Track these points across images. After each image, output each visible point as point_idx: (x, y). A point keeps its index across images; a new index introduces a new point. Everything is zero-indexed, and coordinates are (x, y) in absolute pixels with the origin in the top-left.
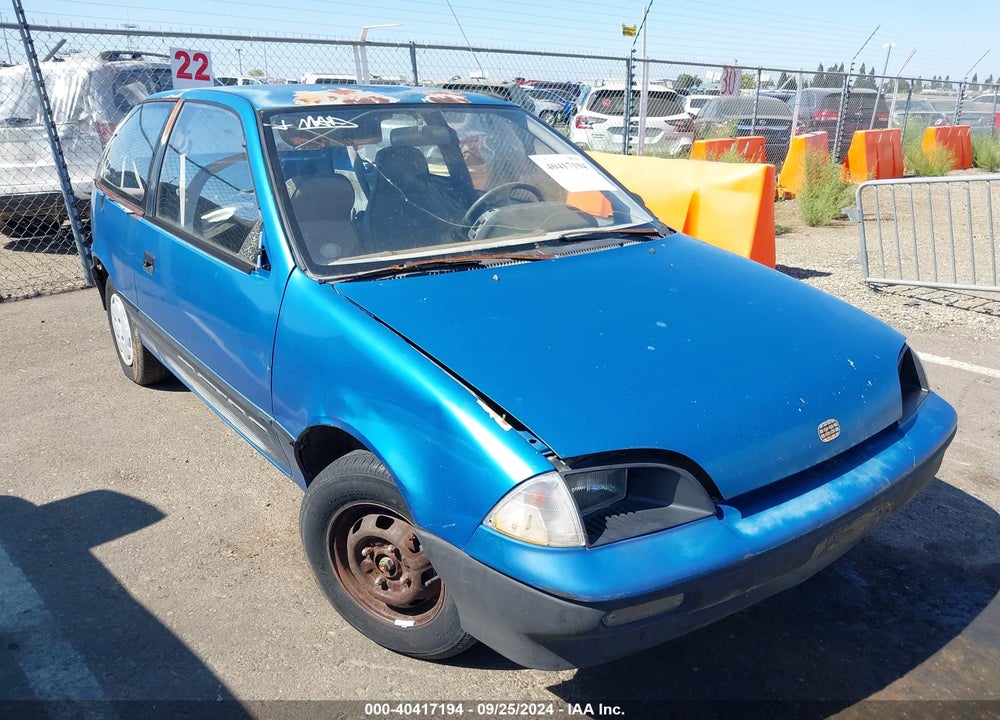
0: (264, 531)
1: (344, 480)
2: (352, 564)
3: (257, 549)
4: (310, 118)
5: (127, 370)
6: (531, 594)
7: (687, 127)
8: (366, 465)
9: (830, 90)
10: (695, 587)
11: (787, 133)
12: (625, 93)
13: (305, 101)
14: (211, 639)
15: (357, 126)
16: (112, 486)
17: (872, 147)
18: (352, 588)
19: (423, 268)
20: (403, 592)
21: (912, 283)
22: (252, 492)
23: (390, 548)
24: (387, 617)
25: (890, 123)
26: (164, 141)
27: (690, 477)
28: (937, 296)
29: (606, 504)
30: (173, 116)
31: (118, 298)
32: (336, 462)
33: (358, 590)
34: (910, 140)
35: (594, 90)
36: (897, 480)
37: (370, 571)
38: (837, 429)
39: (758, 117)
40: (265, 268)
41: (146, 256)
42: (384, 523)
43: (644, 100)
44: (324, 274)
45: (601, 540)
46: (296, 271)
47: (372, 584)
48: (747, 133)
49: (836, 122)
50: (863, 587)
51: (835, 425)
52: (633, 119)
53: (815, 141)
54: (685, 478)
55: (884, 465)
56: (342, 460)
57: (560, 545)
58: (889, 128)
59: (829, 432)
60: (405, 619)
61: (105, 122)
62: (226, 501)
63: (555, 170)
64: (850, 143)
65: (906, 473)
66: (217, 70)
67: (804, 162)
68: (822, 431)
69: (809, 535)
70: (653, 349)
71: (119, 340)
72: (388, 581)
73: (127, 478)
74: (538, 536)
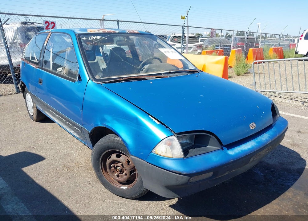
0: (77, 163)
1: (106, 143)
2: (108, 170)
3: (76, 168)
4: (92, 36)
5: (31, 117)
6: (167, 173)
7: (200, 47)
8: (113, 138)
9: (241, 37)
10: (216, 170)
11: (230, 49)
12: (182, 36)
13: (90, 31)
14: (63, 195)
15: (107, 39)
16: (28, 150)
17: (255, 53)
18: (107, 177)
19: (129, 80)
20: (124, 178)
21: (269, 91)
22: (73, 152)
23: (120, 164)
24: (119, 186)
25: (259, 46)
26: (45, 44)
27: (214, 137)
28: (276, 95)
29: (188, 146)
30: (48, 37)
31: (29, 94)
32: (103, 138)
33: (110, 178)
34: (265, 52)
35: (172, 36)
36: (273, 140)
37: (113, 172)
38: (255, 126)
39: (221, 44)
40: (80, 80)
41: (39, 79)
42: (118, 156)
43: (187, 39)
44: (99, 81)
45: (188, 156)
46: (90, 81)
47: (114, 176)
48: (218, 49)
49: (244, 46)
50: (262, 175)
51: (254, 124)
52: (184, 44)
53: (238, 51)
54: (212, 138)
55: (269, 136)
56: (105, 137)
57: (176, 157)
58: (259, 48)
59: (253, 126)
60: (124, 186)
61: (22, 43)
62: (65, 154)
63: (166, 53)
64: (248, 52)
65: (275, 138)
66: (58, 27)
67: (235, 57)
68: (251, 126)
69: (249, 155)
70: (200, 102)
71: (29, 108)
72: (119, 174)
73: (33, 148)
74: (169, 155)
